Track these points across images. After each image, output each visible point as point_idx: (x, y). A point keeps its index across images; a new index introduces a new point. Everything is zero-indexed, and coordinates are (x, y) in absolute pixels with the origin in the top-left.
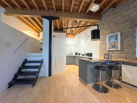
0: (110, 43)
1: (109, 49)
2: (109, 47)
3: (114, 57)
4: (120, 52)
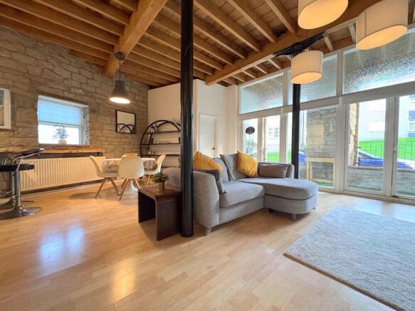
4: (7, 133)
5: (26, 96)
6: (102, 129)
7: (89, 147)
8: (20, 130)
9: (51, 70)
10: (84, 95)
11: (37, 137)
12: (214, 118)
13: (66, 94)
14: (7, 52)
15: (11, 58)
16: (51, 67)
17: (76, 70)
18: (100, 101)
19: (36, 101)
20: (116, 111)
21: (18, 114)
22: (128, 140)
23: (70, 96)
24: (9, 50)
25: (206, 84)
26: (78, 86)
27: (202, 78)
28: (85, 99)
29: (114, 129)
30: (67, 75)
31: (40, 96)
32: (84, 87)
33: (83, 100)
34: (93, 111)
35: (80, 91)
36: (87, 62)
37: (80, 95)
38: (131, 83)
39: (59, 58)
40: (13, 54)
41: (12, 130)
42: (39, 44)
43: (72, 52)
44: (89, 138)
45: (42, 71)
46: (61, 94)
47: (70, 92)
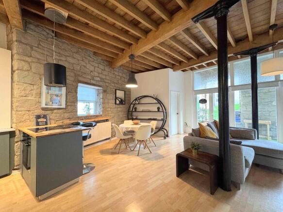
0: (49, 94)
1: (46, 105)
2: (46, 102)
3: (54, 120)
4: (63, 110)
5: (72, 85)
6: (108, 103)
7: (101, 115)
8: (69, 107)
9: (85, 66)
10: (100, 81)
11: (77, 112)
12: (176, 93)
13: (92, 82)
14: (64, 57)
15: (66, 61)
16: (85, 65)
17: (97, 65)
18: (107, 84)
19: (77, 87)
20: (116, 90)
21: (68, 97)
22: (121, 109)
23: (94, 83)
24: (65, 55)
25: (174, 71)
26: (97, 75)
27: (171, 67)
28: (101, 84)
29: (114, 102)
30: (92, 68)
31: (79, 84)
32: (101, 76)
33: (99, 84)
34: (104, 91)
35: (98, 79)
36: (102, 60)
37: (98, 81)
38: (123, 71)
39: (89, 58)
40: (67, 57)
41: (65, 109)
42: (79, 50)
43: (95, 53)
44: (101, 110)
45: (81, 68)
46: (89, 82)
47: (94, 80)
